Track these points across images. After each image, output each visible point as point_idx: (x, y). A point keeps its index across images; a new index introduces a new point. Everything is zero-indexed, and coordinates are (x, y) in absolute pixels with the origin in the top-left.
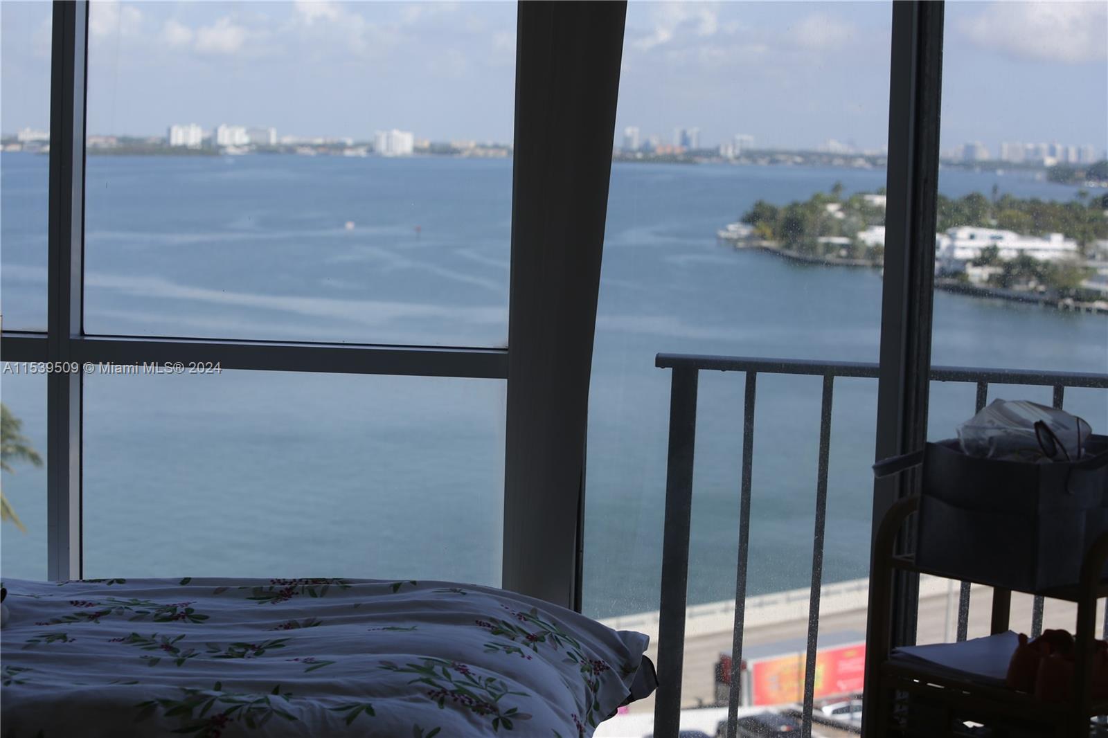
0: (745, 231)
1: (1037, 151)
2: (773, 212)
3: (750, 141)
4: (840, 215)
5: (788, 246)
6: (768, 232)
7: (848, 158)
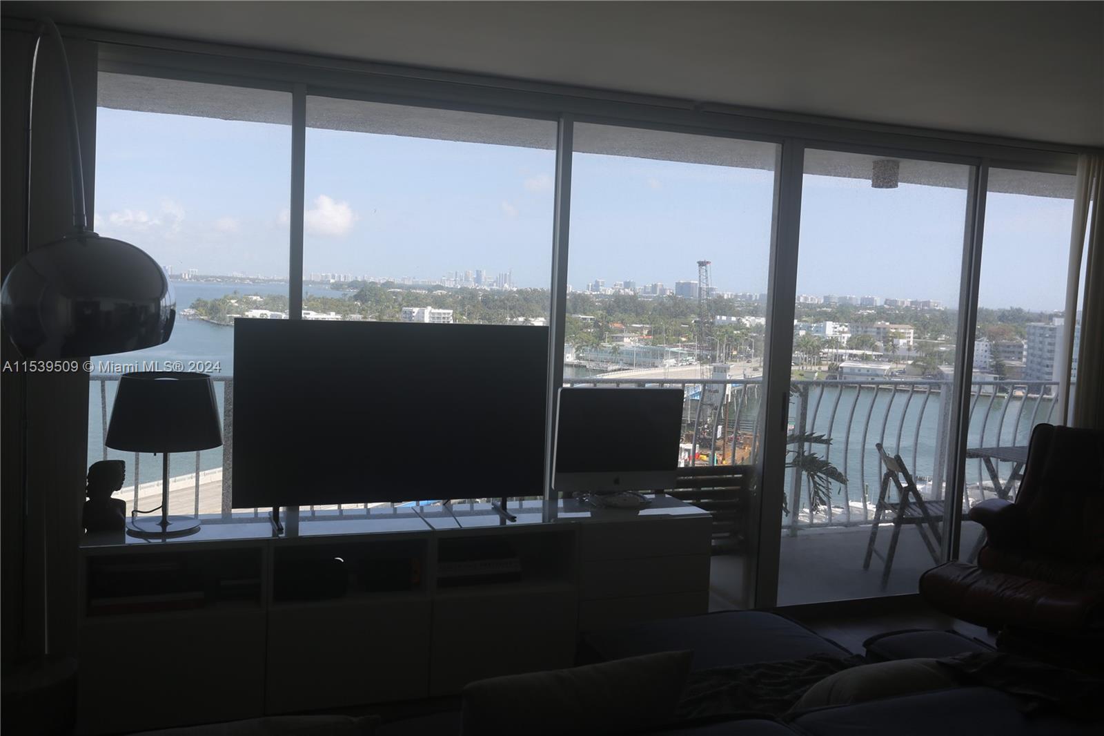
0: (192, 312)
1: (326, 277)
2: (205, 304)
3: (196, 272)
4: (236, 304)
5: (213, 318)
6: (204, 312)
7: (241, 279)
